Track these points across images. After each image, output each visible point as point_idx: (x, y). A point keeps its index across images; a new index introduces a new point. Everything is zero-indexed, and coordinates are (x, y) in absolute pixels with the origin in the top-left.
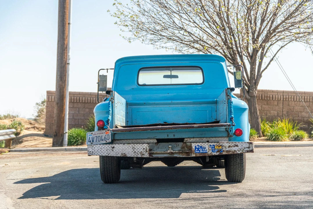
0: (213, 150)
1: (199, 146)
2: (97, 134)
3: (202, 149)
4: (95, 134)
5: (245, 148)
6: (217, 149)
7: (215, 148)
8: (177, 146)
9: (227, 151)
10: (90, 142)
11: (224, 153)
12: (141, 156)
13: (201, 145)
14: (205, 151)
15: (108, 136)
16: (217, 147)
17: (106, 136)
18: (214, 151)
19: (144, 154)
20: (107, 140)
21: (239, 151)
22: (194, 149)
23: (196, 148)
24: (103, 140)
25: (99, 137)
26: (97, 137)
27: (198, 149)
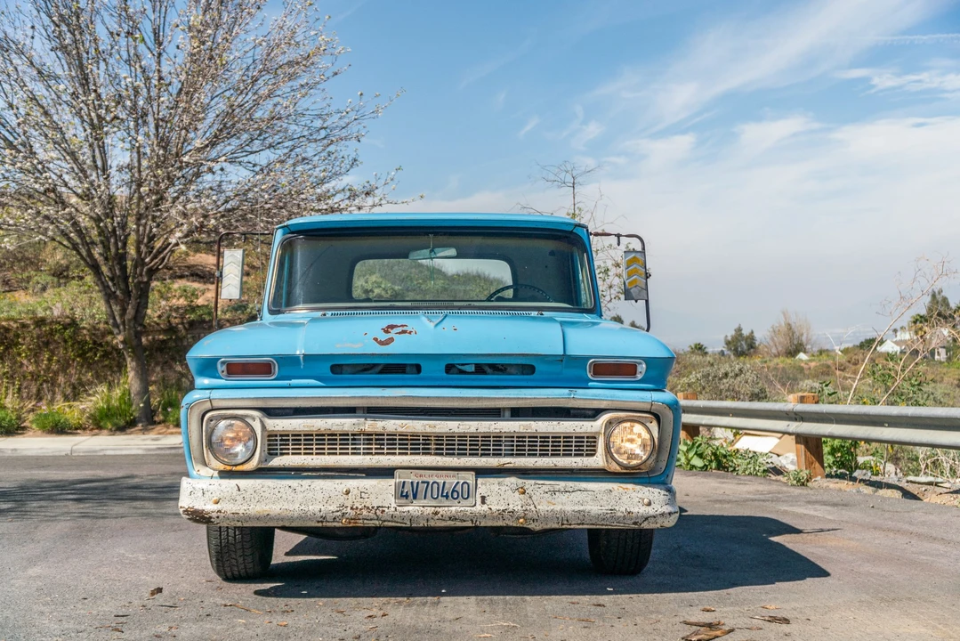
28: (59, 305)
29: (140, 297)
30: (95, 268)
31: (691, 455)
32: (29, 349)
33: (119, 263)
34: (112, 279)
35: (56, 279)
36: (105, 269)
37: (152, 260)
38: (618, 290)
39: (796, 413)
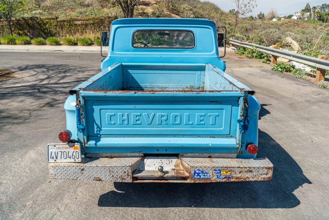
0: (217, 176)
1: (200, 171)
2: (61, 148)
3: (203, 174)
4: (59, 148)
5: (261, 174)
6: (223, 175)
7: (222, 173)
8: (169, 163)
9: (237, 178)
10: (53, 158)
11: (232, 180)
12: (121, 181)
13: (203, 170)
14: (207, 177)
15: (77, 153)
16: (224, 173)
17: (75, 152)
18: (220, 176)
19: (125, 179)
20: (75, 159)
21: (253, 178)
22: (193, 174)
23: (195, 173)
24: (70, 158)
25: (65, 153)
26: (62, 152)
27: (198, 174)
28: (113, 12)
29: (131, 12)
30: (121, 4)
31: (279, 67)
32: (107, 24)
33: (126, 4)
34: (125, 7)
35: (113, 5)
36: (123, 4)
37: (134, 3)
38: (249, 11)
39: (320, 62)
